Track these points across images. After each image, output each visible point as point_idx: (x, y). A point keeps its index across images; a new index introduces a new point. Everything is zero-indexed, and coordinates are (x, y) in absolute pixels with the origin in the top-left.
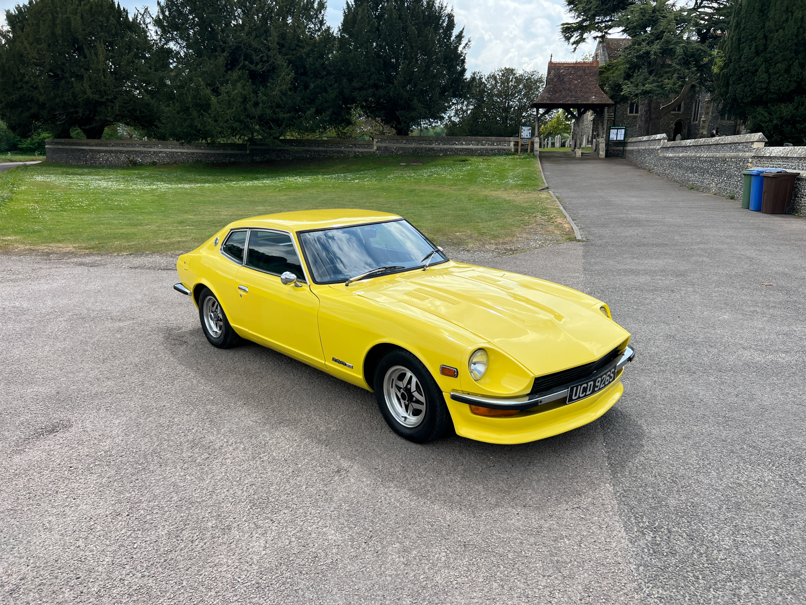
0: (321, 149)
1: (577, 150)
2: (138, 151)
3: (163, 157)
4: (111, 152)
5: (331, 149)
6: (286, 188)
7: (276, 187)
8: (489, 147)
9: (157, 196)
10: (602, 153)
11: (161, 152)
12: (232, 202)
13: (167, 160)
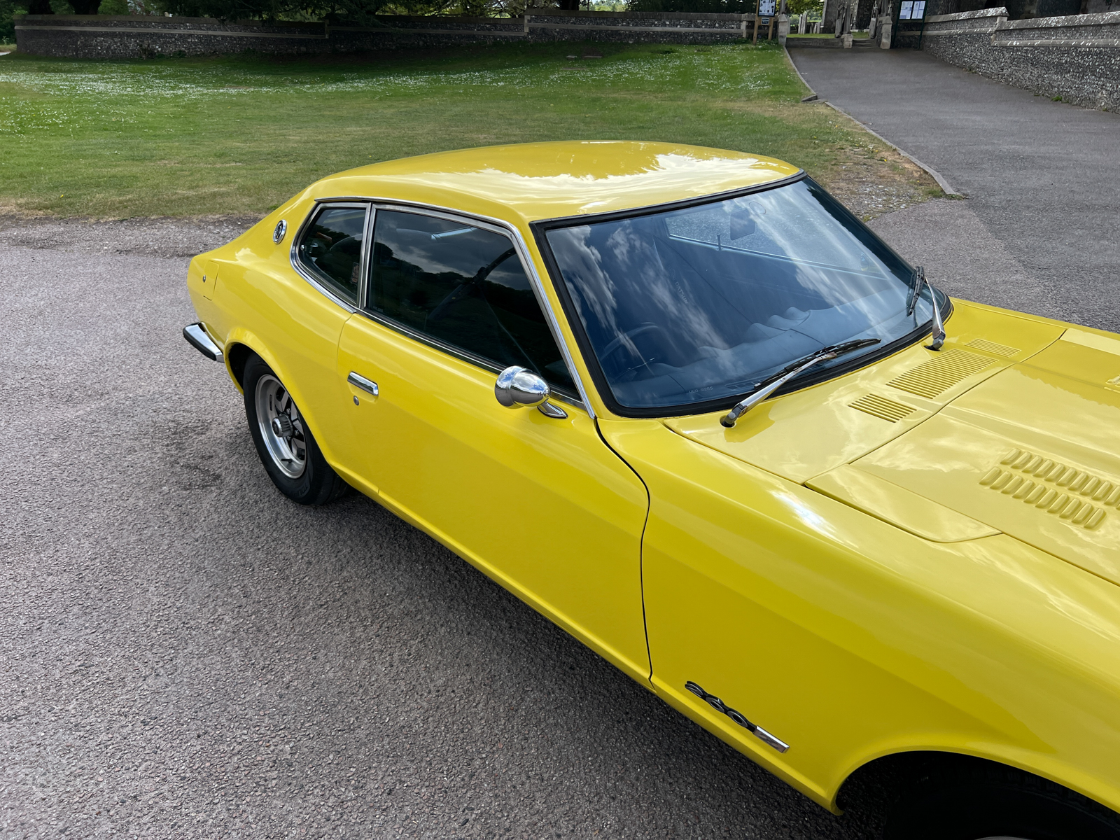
0: (440, 31)
1: (845, 35)
2: (155, 34)
3: (195, 43)
4: (113, 35)
5: (457, 32)
6: (392, 96)
7: (376, 93)
8: (708, 30)
9: (184, 107)
10: (886, 42)
11: (191, 35)
12: (305, 119)
13: (201, 49)
